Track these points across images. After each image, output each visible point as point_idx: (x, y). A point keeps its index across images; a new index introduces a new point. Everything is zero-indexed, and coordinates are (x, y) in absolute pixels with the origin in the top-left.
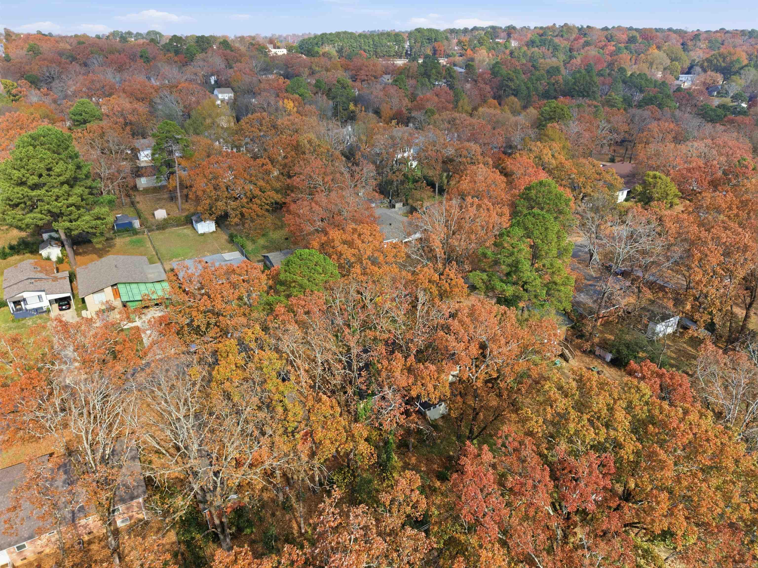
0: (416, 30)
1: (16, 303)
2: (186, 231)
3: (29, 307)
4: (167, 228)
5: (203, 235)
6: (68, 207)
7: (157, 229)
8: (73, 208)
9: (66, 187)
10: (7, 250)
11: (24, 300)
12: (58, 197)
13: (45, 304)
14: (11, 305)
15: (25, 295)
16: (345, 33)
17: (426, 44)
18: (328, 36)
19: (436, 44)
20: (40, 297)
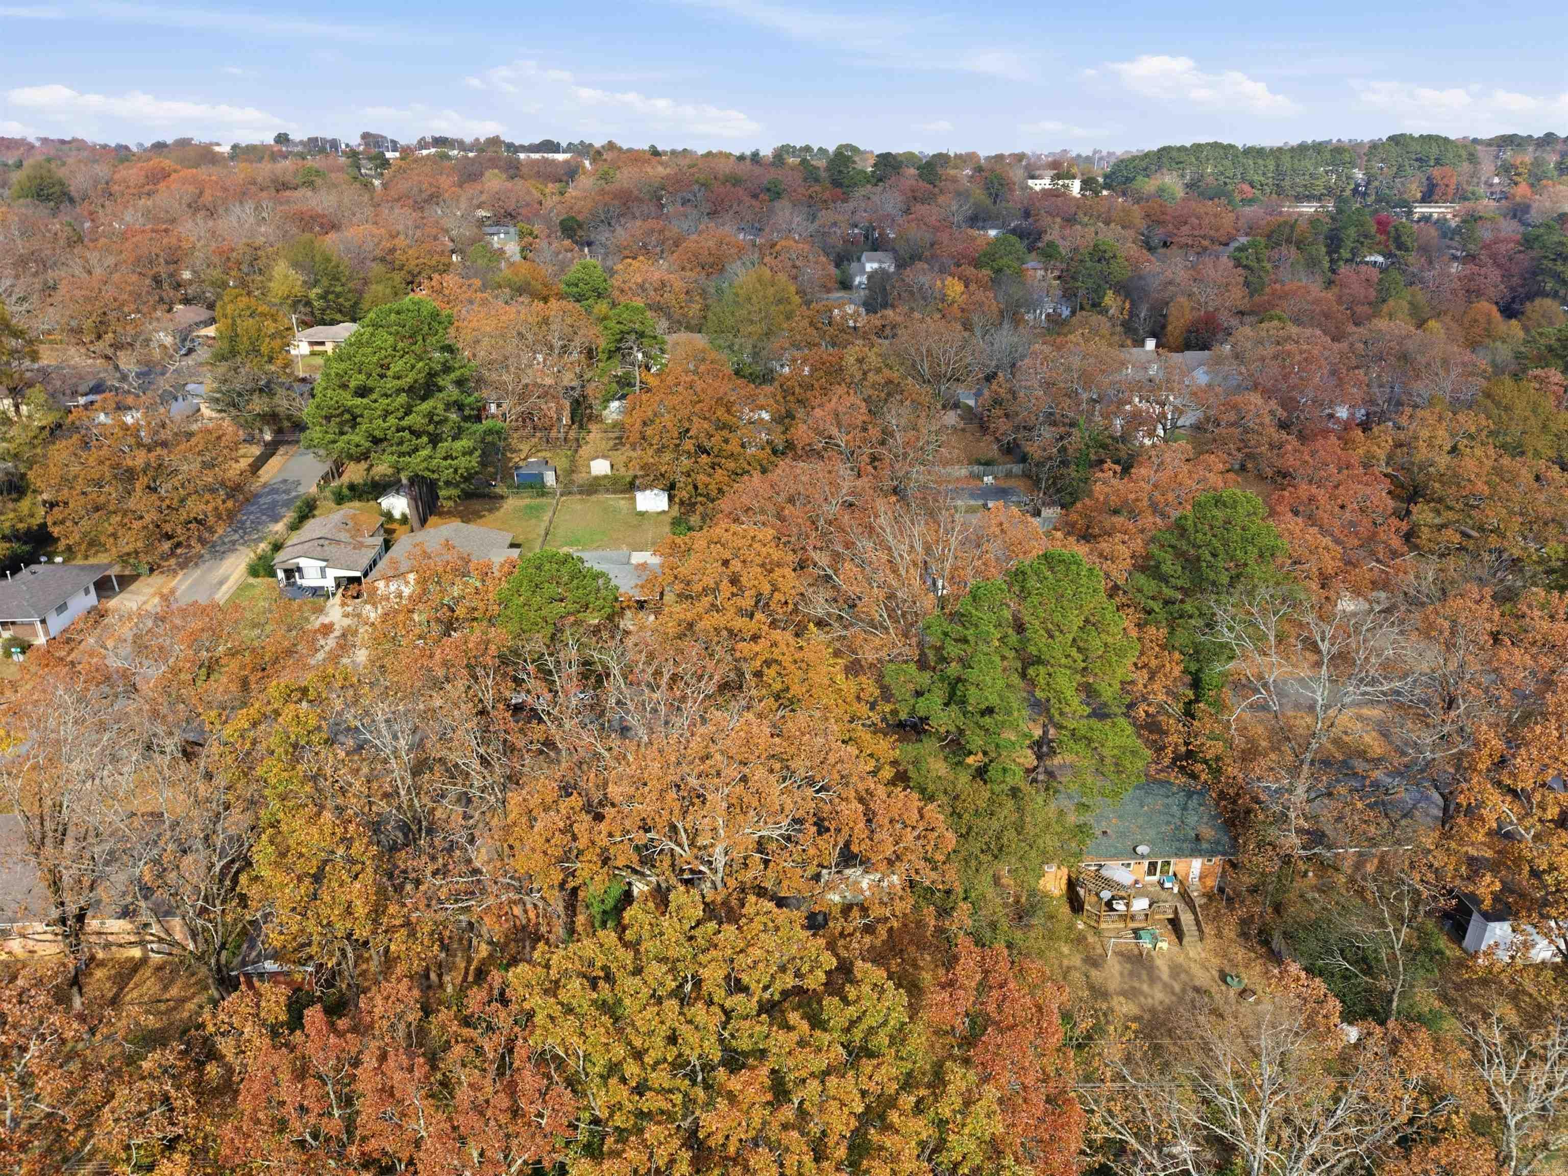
0: (1391, 138)
1: (289, 573)
2: (618, 502)
3: (305, 583)
4: (596, 492)
5: (642, 514)
6: (398, 431)
7: (581, 492)
8: (406, 434)
9: (403, 398)
10: (345, 491)
11: (299, 569)
12: (386, 414)
13: (329, 583)
14: (281, 574)
15: (303, 562)
16: (1216, 145)
17: (1409, 171)
18: (1174, 154)
19: (1436, 172)
20: (323, 570)
